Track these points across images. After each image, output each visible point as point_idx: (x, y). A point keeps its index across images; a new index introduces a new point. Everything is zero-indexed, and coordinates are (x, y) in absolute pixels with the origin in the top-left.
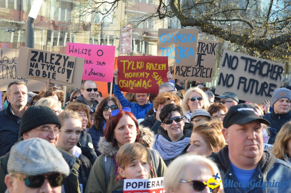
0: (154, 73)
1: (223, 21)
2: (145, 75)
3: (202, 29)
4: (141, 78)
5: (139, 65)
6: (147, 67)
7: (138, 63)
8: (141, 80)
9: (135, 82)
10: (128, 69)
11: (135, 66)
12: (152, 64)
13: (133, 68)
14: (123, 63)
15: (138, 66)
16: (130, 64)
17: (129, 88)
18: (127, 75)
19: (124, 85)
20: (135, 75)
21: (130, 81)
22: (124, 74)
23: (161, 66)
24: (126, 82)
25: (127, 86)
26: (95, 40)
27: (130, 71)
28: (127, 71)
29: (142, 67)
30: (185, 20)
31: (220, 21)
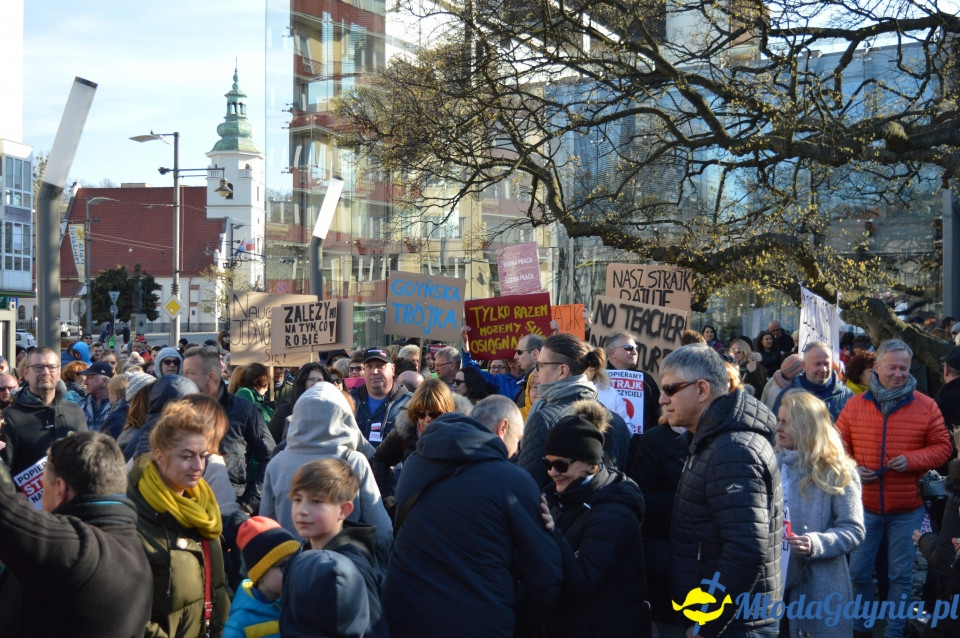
0: (528, 323)
1: (642, 224)
2: (514, 328)
3: (604, 240)
4: (507, 334)
5: (503, 312)
6: (516, 313)
7: (500, 309)
8: (508, 337)
9: (498, 342)
10: (484, 320)
11: (496, 315)
12: (523, 308)
13: (492, 319)
14: (474, 311)
15: (500, 315)
16: (486, 312)
17: (489, 352)
18: (484, 331)
19: (481, 348)
20: (497, 329)
21: (491, 340)
22: (479, 330)
23: (539, 310)
24: (483, 343)
25: (485, 349)
26: (433, 268)
27: (488, 323)
28: (483, 325)
29: (507, 315)
30: (574, 228)
31: (637, 224)
